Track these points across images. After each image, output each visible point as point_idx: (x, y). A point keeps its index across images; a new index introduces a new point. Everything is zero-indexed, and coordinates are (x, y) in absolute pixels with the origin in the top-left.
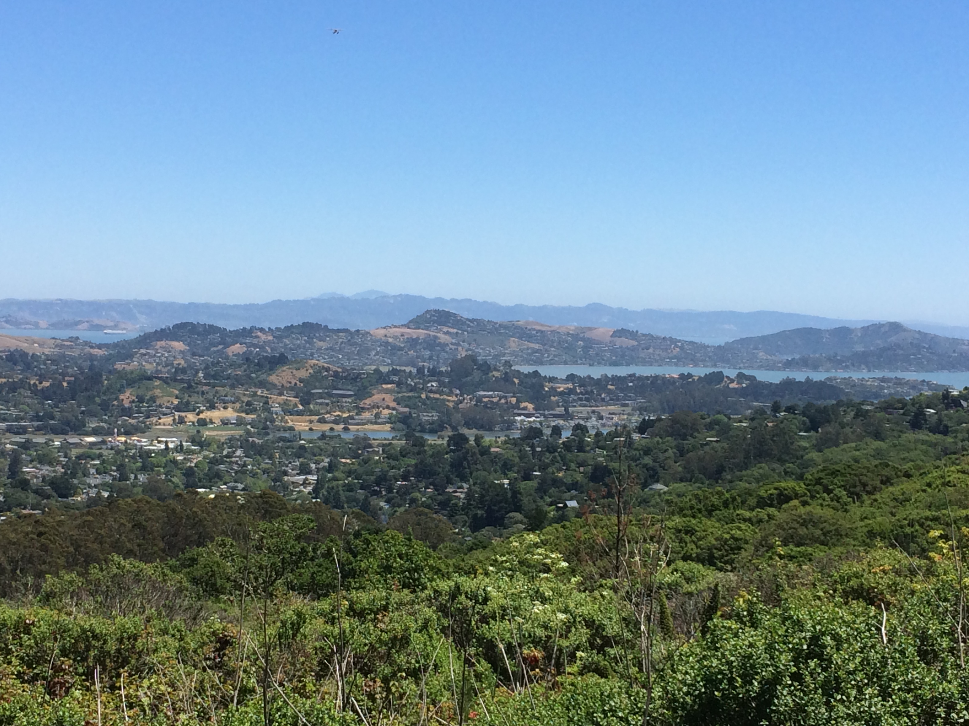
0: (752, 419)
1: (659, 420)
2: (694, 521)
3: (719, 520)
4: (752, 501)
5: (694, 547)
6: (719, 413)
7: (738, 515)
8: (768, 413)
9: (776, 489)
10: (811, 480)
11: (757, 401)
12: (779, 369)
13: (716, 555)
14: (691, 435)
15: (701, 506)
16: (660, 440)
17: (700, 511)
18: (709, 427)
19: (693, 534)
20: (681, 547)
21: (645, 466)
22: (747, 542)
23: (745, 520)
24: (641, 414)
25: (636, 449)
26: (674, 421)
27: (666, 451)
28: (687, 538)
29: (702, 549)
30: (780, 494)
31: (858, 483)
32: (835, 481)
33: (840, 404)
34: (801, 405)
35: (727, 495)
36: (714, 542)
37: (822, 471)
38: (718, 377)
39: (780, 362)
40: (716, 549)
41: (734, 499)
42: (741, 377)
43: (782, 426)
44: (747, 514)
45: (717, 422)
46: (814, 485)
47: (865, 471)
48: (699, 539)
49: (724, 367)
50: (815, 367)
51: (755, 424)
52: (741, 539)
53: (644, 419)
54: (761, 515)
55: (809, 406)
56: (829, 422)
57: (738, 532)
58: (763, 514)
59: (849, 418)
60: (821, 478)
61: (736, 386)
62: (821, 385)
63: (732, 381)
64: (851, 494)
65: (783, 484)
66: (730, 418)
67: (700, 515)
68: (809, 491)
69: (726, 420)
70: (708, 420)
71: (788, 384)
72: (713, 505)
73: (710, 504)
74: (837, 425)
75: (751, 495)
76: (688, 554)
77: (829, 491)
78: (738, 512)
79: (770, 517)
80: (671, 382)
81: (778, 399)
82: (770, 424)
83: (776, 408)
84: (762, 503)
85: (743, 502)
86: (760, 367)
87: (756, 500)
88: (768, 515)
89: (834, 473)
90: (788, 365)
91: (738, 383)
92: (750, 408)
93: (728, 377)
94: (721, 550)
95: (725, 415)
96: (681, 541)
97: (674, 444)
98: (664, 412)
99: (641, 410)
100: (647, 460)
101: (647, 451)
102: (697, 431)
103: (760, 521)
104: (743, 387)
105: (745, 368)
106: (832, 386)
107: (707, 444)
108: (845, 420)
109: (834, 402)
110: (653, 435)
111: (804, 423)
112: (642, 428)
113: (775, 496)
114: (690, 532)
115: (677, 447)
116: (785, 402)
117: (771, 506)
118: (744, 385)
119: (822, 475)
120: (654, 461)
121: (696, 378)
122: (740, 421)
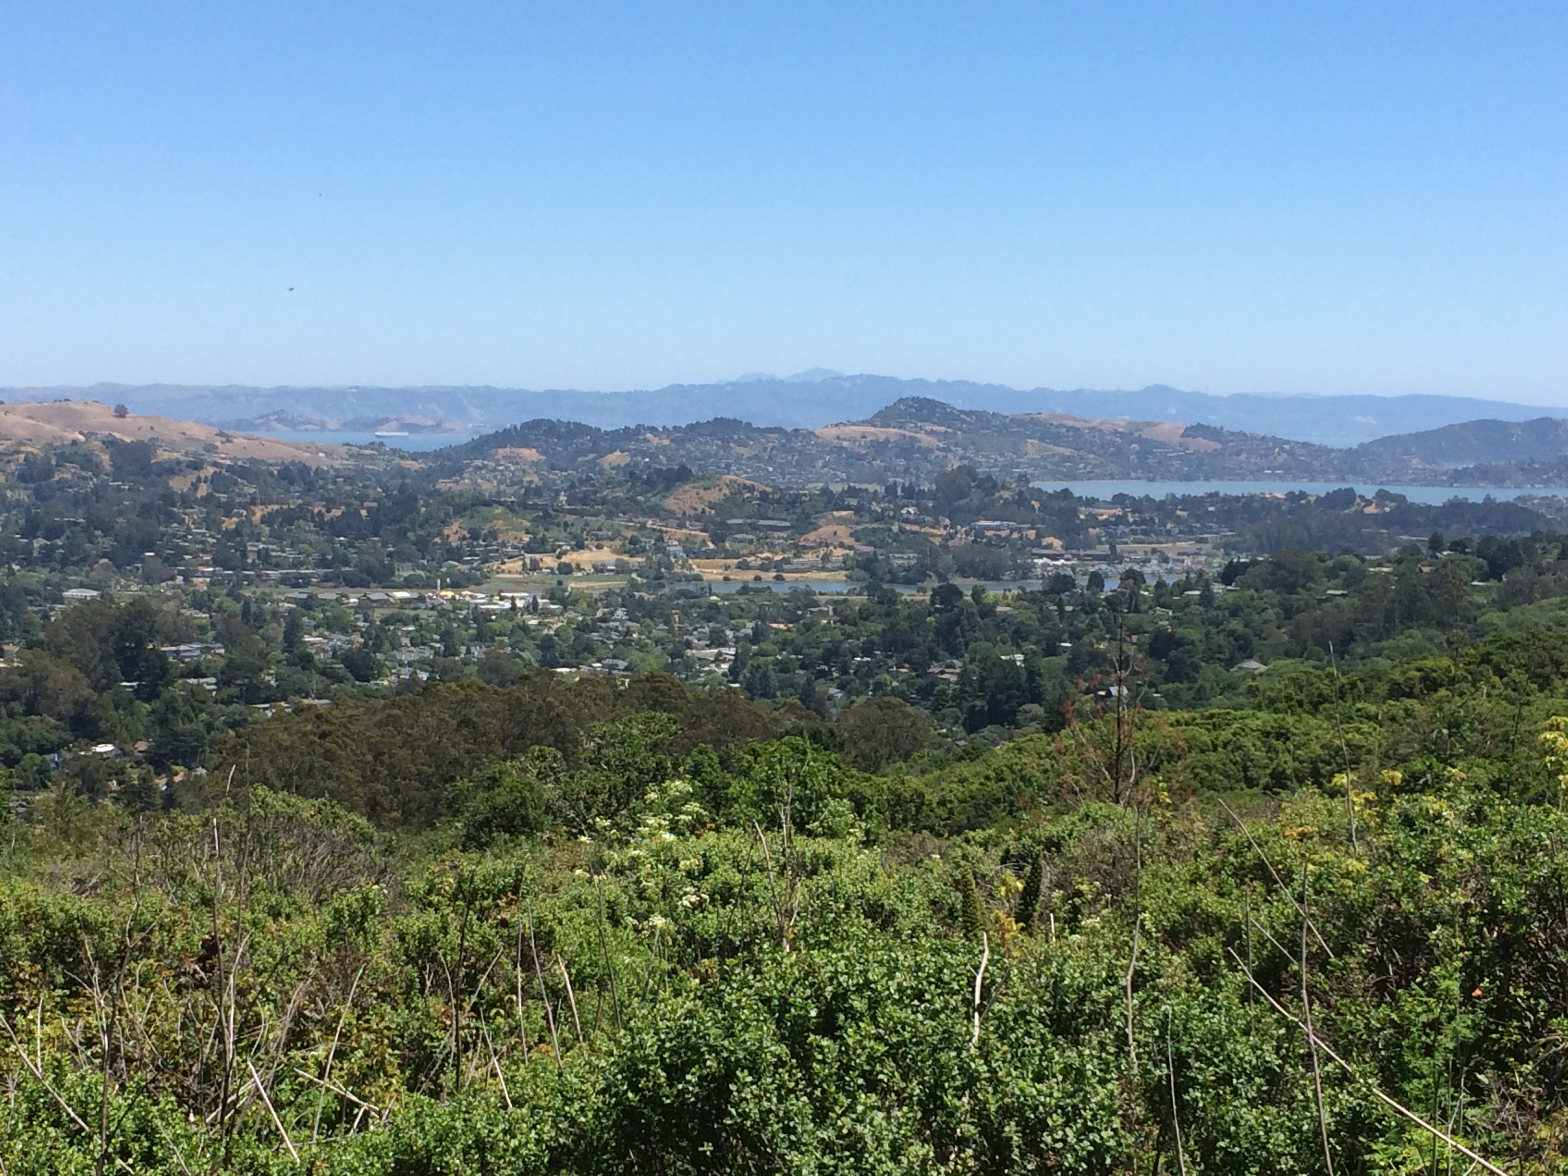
0: (1399, 562)
1: (1254, 563)
2: (1290, 719)
3: (1330, 718)
4: (1382, 688)
5: (1289, 758)
6: (1346, 551)
7: (1359, 710)
8: (1424, 551)
9: (1419, 670)
10: (1473, 656)
11: (1406, 534)
12: (1442, 484)
13: (1323, 771)
14: (1303, 587)
15: (1302, 696)
16: (1256, 595)
17: (1300, 704)
18: (1332, 574)
19: (1288, 739)
20: (1270, 759)
21: (1232, 633)
22: (1369, 752)
23: (1369, 718)
24: (1227, 554)
25: (1218, 608)
26: (1278, 565)
27: (1264, 610)
28: (1279, 745)
29: (1301, 762)
30: (1423, 679)
31: (1547, 662)
32: (1513, 657)
33: (1536, 537)
34: (1476, 538)
35: (1344, 680)
36: (1319, 751)
37: (1491, 642)
38: (1348, 497)
39: (1445, 473)
40: (1323, 761)
41: (1353, 685)
42: (1383, 496)
43: (1443, 572)
44: (1372, 709)
45: (1345, 567)
46: (1480, 664)
47: (1559, 643)
48: (1297, 747)
49: (1357, 482)
50: (1499, 481)
51: (1402, 568)
52: (1361, 747)
53: (1231, 563)
54: (1394, 711)
55: (1488, 540)
56: (1519, 564)
57: (1358, 736)
58: (1396, 707)
59: (1550, 558)
60: (1489, 654)
61: (1375, 511)
62: (1507, 508)
63: (1369, 503)
64: (1534, 677)
65: (1429, 663)
66: (1363, 561)
67: (1299, 710)
68: (1470, 673)
69: (1357, 562)
70: (1330, 563)
71: (1456, 508)
72: (1320, 695)
73: (1316, 693)
74: (1532, 569)
75: (1380, 679)
76: (1280, 769)
77: (1502, 674)
78: (1359, 705)
79: (1409, 713)
80: (1275, 504)
81: (1440, 530)
82: (1426, 569)
83: (1436, 544)
84: (1397, 692)
85: (1367, 691)
86: (1413, 482)
87: (1387, 687)
88: (1406, 710)
89: (1510, 645)
90: (1457, 477)
91: (1377, 506)
92: (1396, 544)
93: (1362, 497)
94: (1330, 764)
95: (1356, 556)
96: (1270, 749)
97: (1277, 598)
98: (1262, 549)
99: (1228, 547)
100: (1236, 625)
101: (1235, 612)
102: (1312, 579)
103: (1393, 719)
104: (1385, 513)
105: (1389, 482)
106: (1525, 510)
107: (1326, 600)
108: (1544, 563)
109: (1528, 535)
110: (1245, 586)
111: (1480, 568)
112: (1228, 575)
113: (1417, 681)
114: (1283, 735)
115: (1281, 604)
116: (1450, 535)
117: (1410, 695)
118: (1387, 509)
119: (1491, 648)
120: (1246, 626)
121: (1313, 499)
122: (1380, 565)
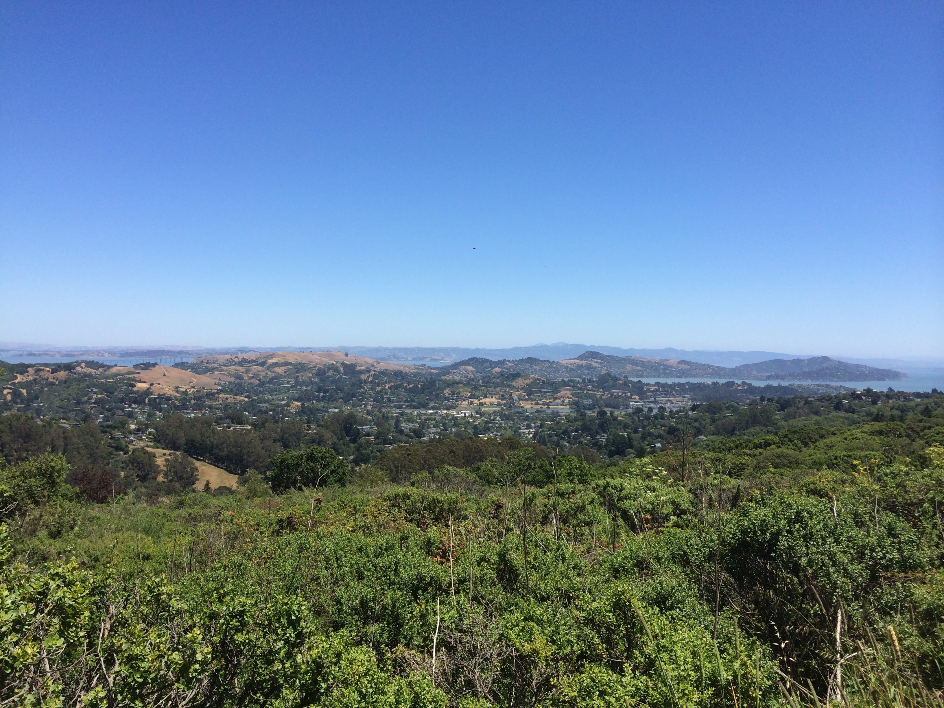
0: (750, 405)
1: (702, 404)
2: (721, 455)
3: (734, 454)
4: (751, 445)
6: (732, 401)
7: (743, 452)
8: (758, 401)
9: (763, 439)
10: (782, 435)
11: (752, 396)
12: (764, 380)
13: (733, 472)
14: (718, 412)
15: (724, 447)
16: (703, 415)
17: (724, 450)
18: (728, 408)
19: (720, 461)
21: (695, 427)
22: (748, 466)
23: (747, 455)
24: (693, 402)
25: (690, 419)
26: (710, 405)
27: (705, 420)
29: (725, 468)
30: (766, 442)
31: (807, 438)
32: (795, 436)
33: (796, 397)
34: (776, 398)
35: (738, 442)
36: (731, 465)
37: (788, 431)
38: (732, 384)
39: (764, 377)
40: (733, 468)
41: (741, 444)
42: (744, 383)
43: (765, 408)
44: (748, 452)
45: (732, 406)
46: (784, 438)
47: (811, 432)
48: (724, 464)
49: (735, 379)
50: (783, 379)
51: (751, 407)
52: (745, 464)
53: (694, 404)
54: (756, 453)
55: (780, 398)
56: (791, 406)
57: (744, 461)
58: (757, 452)
59: (801, 404)
60: (787, 435)
61: (742, 388)
62: (786, 388)
63: (739, 386)
64: (803, 443)
65: (767, 437)
66: (738, 404)
67: (724, 452)
68: (781, 441)
69: (736, 405)
70: (727, 405)
73: (729, 446)
74: (795, 408)
75: (750, 442)
77: (791, 441)
79: (761, 454)
80: (708, 386)
81: (763, 395)
82: (759, 407)
83: (762, 399)
84: (756, 446)
85: (746, 446)
86: (754, 379)
87: (753, 445)
89: (794, 432)
90: (769, 378)
92: (749, 399)
93: (737, 384)
94: (735, 469)
95: (736, 403)
97: (710, 416)
98: (704, 401)
99: (693, 399)
100: (696, 424)
101: (696, 420)
102: (722, 410)
103: (755, 455)
104: (745, 389)
105: (746, 379)
106: (792, 388)
107: (726, 417)
108: (799, 406)
109: (793, 396)
110: (699, 412)
111: (777, 407)
112: (694, 408)
113: (763, 443)
115: (711, 418)
116: (767, 396)
117: (761, 448)
119: (787, 433)
120: (700, 425)
121: (721, 384)
122: (744, 406)
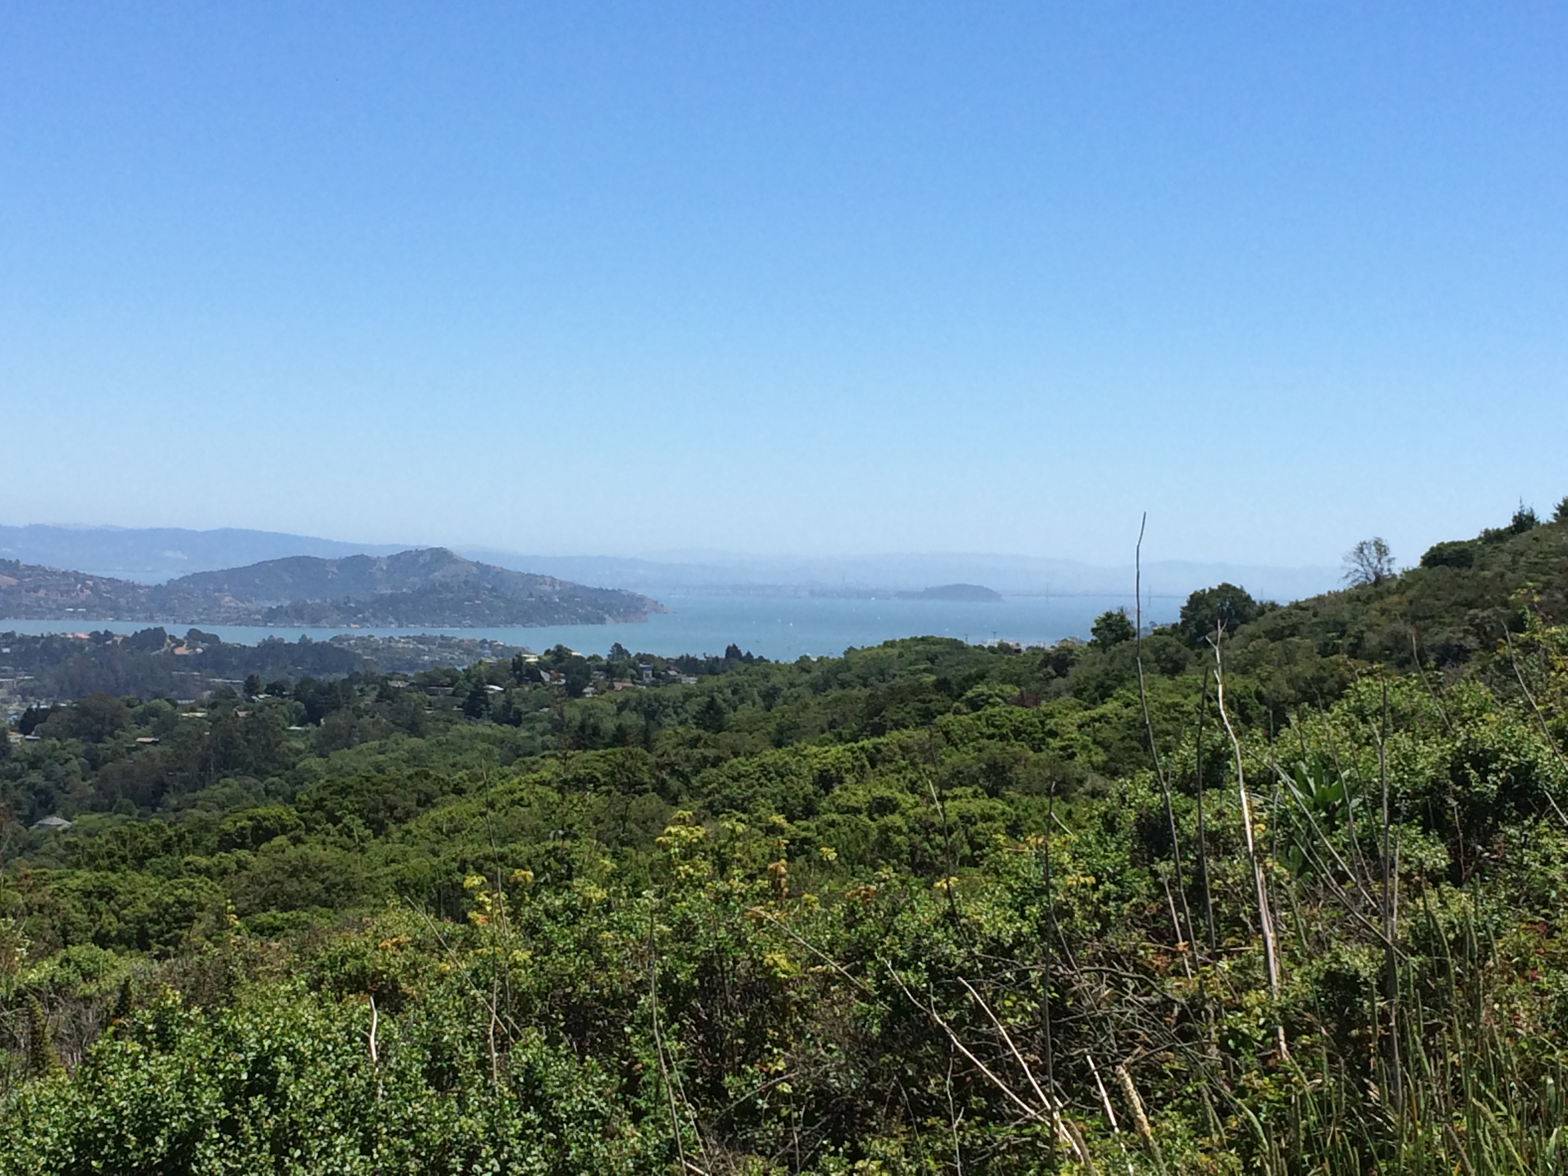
0: (213, 706)
1: (55, 709)
2: (113, 877)
3: (156, 873)
4: (212, 840)
5: (113, 919)
6: (157, 696)
7: (188, 864)
8: (239, 695)
9: (250, 819)
10: (306, 803)
11: (220, 677)
12: (256, 623)
13: (151, 932)
14: (111, 734)
15: (125, 852)
16: (58, 745)
17: (124, 859)
18: (141, 720)
19: (112, 898)
20: (91, 920)
21: (31, 787)
22: (201, 908)
23: (199, 871)
24: (25, 700)
25: (16, 760)
26: (83, 711)
27: (67, 761)
28: (102, 906)
29: (126, 923)
30: (256, 829)
31: (381, 806)
32: (346, 803)
33: (354, 678)
34: (294, 681)
35: (170, 832)
36: (147, 910)
37: (324, 788)
38: (157, 637)
39: (258, 612)
40: (150, 921)
41: (181, 838)
42: (194, 636)
43: (260, 715)
44: (203, 862)
45: (155, 712)
46: (313, 811)
47: (392, 786)
48: (124, 907)
49: (167, 621)
50: (315, 621)
51: (218, 712)
52: (192, 903)
53: (30, 710)
54: (225, 863)
55: (306, 682)
56: (337, 707)
57: (188, 892)
58: (229, 860)
59: (369, 700)
60: (322, 799)
61: (186, 652)
62: (322, 649)
63: (180, 644)
64: (369, 823)
65: (261, 811)
66: (175, 705)
67: (123, 867)
68: (303, 819)
69: (169, 707)
70: (140, 709)
71: (271, 648)
72: (146, 849)
73: (141, 847)
74: (350, 712)
75: (208, 830)
76: (103, 931)
77: (336, 821)
78: (188, 859)
79: (241, 865)
80: (76, 645)
81: (255, 672)
82: (241, 714)
83: (251, 687)
84: (228, 843)
85: (196, 843)
86: (226, 621)
87: (217, 838)
89: (344, 791)
90: (272, 616)
91: (189, 647)
92: (209, 687)
93: (172, 637)
94: (159, 924)
95: (168, 700)
96: (92, 910)
97: (82, 748)
98: (63, 694)
99: (25, 693)
100: (36, 778)
101: (34, 763)
102: (120, 726)
103: (224, 872)
104: (197, 654)
105: (202, 622)
106: (342, 650)
107: (135, 749)
108: (362, 705)
109: (346, 676)
110: (44, 735)
111: (297, 711)
112: (26, 724)
113: (249, 831)
114: (107, 894)
115: (86, 754)
116: (266, 677)
118: (199, 650)
119: (325, 794)
120: (47, 778)
121: (119, 640)
122: (193, 710)
